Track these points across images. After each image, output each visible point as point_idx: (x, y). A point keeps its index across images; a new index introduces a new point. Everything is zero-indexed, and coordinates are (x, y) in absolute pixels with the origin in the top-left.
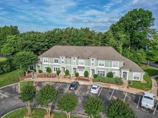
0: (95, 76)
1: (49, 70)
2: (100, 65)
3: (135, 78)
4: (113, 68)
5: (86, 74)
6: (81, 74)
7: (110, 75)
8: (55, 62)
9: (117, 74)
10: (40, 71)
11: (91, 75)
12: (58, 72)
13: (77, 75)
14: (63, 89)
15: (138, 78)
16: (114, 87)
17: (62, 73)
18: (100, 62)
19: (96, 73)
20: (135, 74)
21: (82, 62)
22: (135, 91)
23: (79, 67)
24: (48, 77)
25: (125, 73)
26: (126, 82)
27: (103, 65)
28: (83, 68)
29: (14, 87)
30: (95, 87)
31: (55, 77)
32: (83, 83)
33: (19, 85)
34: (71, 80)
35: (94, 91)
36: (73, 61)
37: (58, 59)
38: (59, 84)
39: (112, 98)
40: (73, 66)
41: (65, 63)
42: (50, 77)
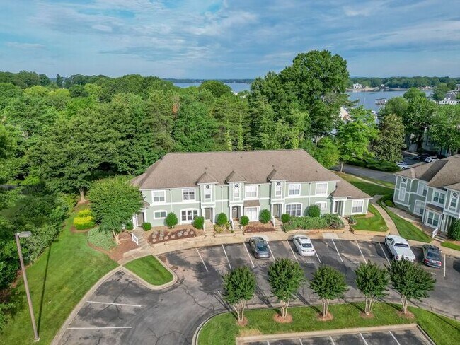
0: (285, 219)
2: (292, 192)
3: (355, 209)
4: (317, 195)
5: (264, 216)
6: (253, 216)
8: (186, 198)
9: (325, 208)
12: (198, 224)
13: (244, 221)
14: (240, 261)
15: (360, 209)
16: (329, 235)
17: (208, 224)
18: (291, 186)
19: (284, 211)
20: (356, 203)
21: (252, 191)
22: (366, 236)
24: (177, 238)
25: (340, 204)
26: (342, 220)
27: (298, 192)
28: (256, 203)
29: (122, 281)
30: (308, 241)
31: (195, 235)
32: (267, 237)
33: (129, 273)
34: (238, 236)
35: (309, 252)
36: (235, 191)
37: (195, 190)
38: (218, 249)
39: (342, 257)
40: (233, 203)
41: (213, 199)
42: (183, 237)
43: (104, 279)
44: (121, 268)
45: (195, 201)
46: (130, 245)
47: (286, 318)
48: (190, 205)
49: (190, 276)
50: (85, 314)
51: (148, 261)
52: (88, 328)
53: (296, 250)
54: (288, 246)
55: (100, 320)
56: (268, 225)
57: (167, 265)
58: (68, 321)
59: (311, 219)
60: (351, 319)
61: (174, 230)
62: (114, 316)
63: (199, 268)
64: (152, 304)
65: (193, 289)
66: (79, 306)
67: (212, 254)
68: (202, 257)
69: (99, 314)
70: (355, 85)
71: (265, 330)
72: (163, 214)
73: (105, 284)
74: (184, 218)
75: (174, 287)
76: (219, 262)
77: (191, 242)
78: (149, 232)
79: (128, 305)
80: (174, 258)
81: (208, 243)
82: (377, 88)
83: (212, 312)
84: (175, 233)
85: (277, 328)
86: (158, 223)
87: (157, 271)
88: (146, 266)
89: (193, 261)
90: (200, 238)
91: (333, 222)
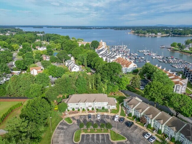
0: (97, 110)
1: (73, 109)
2: (99, 104)
3: (113, 108)
4: (104, 105)
5: (93, 109)
6: (90, 109)
7: (103, 108)
8: (76, 105)
9: (106, 107)
10: (68, 110)
11: (95, 109)
12: (79, 110)
13: (88, 110)
14: (86, 119)
15: (114, 108)
16: (106, 114)
17: (81, 110)
18: (99, 103)
19: (97, 108)
20: (113, 106)
21: (90, 104)
22: (113, 114)
23: (89, 106)
24: (74, 113)
25: (109, 107)
26: (109, 110)
27: (100, 104)
28: (91, 106)
29: (64, 122)
30: (99, 116)
31: (78, 113)
32: (92, 114)
33: (65, 121)
34: (87, 113)
35: (99, 118)
36: (86, 104)
37: (78, 103)
38: (82, 116)
39: (105, 119)
40: (86, 106)
41: (82, 105)
42: (76, 113)
43: (61, 122)
44: (63, 120)
45: (78, 106)
46: (65, 115)
47: (89, 131)
48: (77, 106)
49: (76, 122)
50: (58, 128)
51: (68, 118)
52: (59, 130)
53: (97, 118)
54: (96, 116)
55: (60, 129)
56: (93, 111)
57: (72, 119)
58: (56, 129)
59: (102, 110)
60: (100, 131)
61: (74, 111)
62: (62, 129)
63: (78, 120)
64: (69, 127)
65: (76, 125)
66: (57, 127)
67: (81, 118)
68: (78, 118)
69: (60, 128)
70: (158, 34)
71: (85, 133)
72: (72, 108)
73: (61, 123)
74: (76, 109)
75: (72, 124)
76: (81, 119)
77: (77, 114)
78: (69, 112)
79: (65, 127)
80: (73, 118)
81: (80, 115)
82: (168, 34)
83: (78, 129)
84: (74, 112)
85: (88, 132)
86: (71, 110)
87: (70, 121)
88: (68, 120)
89: (77, 119)
90: (79, 113)
91: (107, 111)
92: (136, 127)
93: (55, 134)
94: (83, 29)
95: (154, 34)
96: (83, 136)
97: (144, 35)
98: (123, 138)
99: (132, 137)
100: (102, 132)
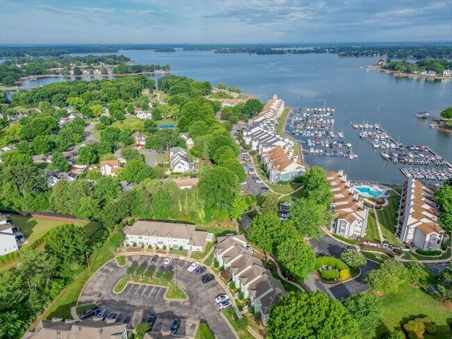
0: (171, 249)
1: (135, 244)
2: (174, 241)
3: (197, 249)
5: (165, 248)
6: (161, 247)
7: (181, 248)
8: (139, 238)
9: (185, 247)
10: (128, 245)
11: (168, 249)
12: (143, 247)
13: (158, 248)
14: (147, 262)
15: (199, 249)
16: (182, 258)
17: (146, 247)
18: (174, 239)
19: (172, 247)
21: (160, 239)
22: (192, 260)
23: (159, 243)
24: (134, 251)
25: (191, 247)
26: (189, 254)
27: (177, 241)
28: (162, 243)
29: (113, 263)
30: (167, 260)
32: (160, 255)
34: (153, 253)
35: (166, 263)
37: (142, 236)
38: (144, 257)
39: (176, 267)
40: (154, 242)
41: (147, 240)
42: (137, 251)
43: (110, 261)
44: (115, 259)
46: (120, 251)
48: (141, 240)
49: (130, 264)
50: (102, 269)
51: (123, 257)
52: (101, 273)
55: (104, 272)
56: (164, 251)
57: (127, 260)
58: (98, 271)
59: (179, 251)
60: (156, 283)
62: (107, 271)
63: (134, 262)
64: (117, 270)
66: (101, 267)
67: (141, 259)
68: (137, 259)
69: (104, 270)
70: (445, 72)
71: (135, 281)
72: (133, 242)
73: (109, 263)
74: (139, 244)
75: (124, 267)
76: (141, 261)
77: (138, 253)
78: (128, 248)
79: (111, 269)
80: (130, 258)
81: (143, 254)
84: (135, 249)
85: (139, 281)
86: (131, 244)
87: (123, 261)
88: (121, 259)
89: (134, 260)
90: (141, 252)
91: (185, 253)
92: (215, 285)
93: (93, 277)
94: (263, 53)
95: (433, 75)
96: (130, 285)
97: (405, 75)
98: (184, 296)
99: (198, 297)
100: (158, 284)
